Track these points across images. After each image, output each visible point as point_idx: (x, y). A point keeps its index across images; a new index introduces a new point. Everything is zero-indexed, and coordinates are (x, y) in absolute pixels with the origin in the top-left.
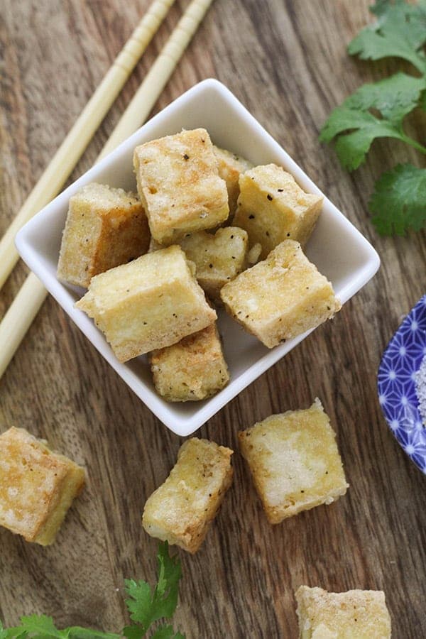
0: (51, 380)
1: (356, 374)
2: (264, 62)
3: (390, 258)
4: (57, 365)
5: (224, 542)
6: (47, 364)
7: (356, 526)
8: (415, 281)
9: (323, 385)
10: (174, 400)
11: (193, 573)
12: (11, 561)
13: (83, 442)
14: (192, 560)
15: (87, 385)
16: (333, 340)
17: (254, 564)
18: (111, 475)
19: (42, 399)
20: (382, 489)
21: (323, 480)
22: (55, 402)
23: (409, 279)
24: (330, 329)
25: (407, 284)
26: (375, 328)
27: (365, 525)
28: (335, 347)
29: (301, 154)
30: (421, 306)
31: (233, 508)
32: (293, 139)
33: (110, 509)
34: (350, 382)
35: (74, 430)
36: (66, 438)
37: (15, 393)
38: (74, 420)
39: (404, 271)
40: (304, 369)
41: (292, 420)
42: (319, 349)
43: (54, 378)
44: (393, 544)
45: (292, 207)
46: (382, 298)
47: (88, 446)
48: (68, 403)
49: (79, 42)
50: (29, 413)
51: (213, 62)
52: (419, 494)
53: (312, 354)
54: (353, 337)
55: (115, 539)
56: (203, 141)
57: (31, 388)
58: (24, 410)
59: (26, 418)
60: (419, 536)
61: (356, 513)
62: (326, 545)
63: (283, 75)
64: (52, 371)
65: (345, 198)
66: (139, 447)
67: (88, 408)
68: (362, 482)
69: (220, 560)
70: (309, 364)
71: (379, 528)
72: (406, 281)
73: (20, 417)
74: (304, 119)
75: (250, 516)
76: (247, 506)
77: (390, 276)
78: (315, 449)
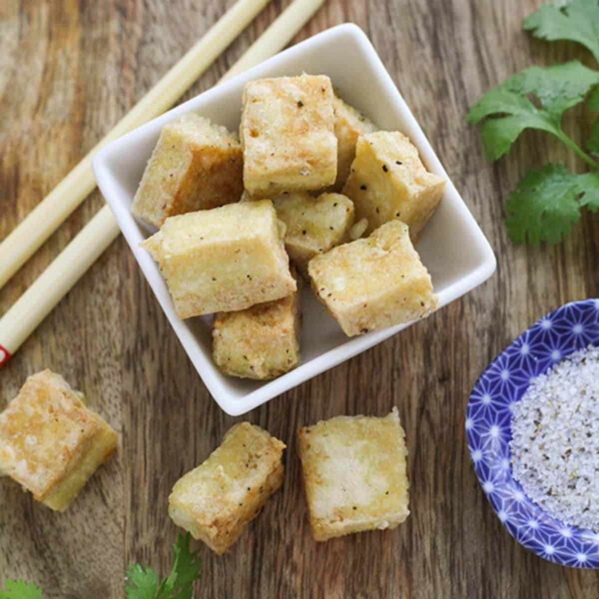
0: (104, 328)
1: (450, 392)
2: (425, 18)
3: (518, 270)
4: (115, 313)
5: (258, 550)
6: (104, 309)
7: (411, 563)
8: (541, 301)
9: (409, 397)
10: (231, 373)
11: (215, 578)
12: (14, 521)
13: (124, 406)
14: (218, 563)
15: (143, 342)
16: (432, 348)
17: (286, 582)
18: (148, 450)
19: (89, 349)
20: (450, 527)
21: (381, 501)
22: (103, 354)
24: (432, 335)
25: (531, 302)
26: (483, 345)
27: (422, 565)
28: (433, 357)
29: (444, 131)
30: (537, 328)
31: (277, 515)
32: (438, 112)
33: (138, 485)
34: (442, 400)
35: (117, 390)
36: (106, 397)
37: (61, 335)
38: (119, 378)
39: (531, 287)
40: (392, 375)
41: (361, 426)
42: (414, 356)
43: (109, 327)
44: (448, 593)
45: (407, 185)
46: (500, 312)
47: (129, 410)
48: (117, 358)
50: (71, 360)
51: (367, 7)
52: (492, 542)
53: (405, 359)
54: (455, 350)
55: (136, 522)
56: (323, 90)
57: (80, 333)
58: (66, 356)
59: (67, 365)
60: (481, 590)
61: (414, 550)
62: (372, 579)
63: (443, 37)
64: (108, 318)
65: (482, 191)
66: (186, 423)
67: (139, 369)
68: (428, 515)
69: (249, 569)
70: (398, 370)
71: (437, 570)
72: (531, 297)
73: (61, 363)
74: (455, 93)
75: (294, 528)
76: (293, 515)
77: (513, 289)
78: (380, 463)
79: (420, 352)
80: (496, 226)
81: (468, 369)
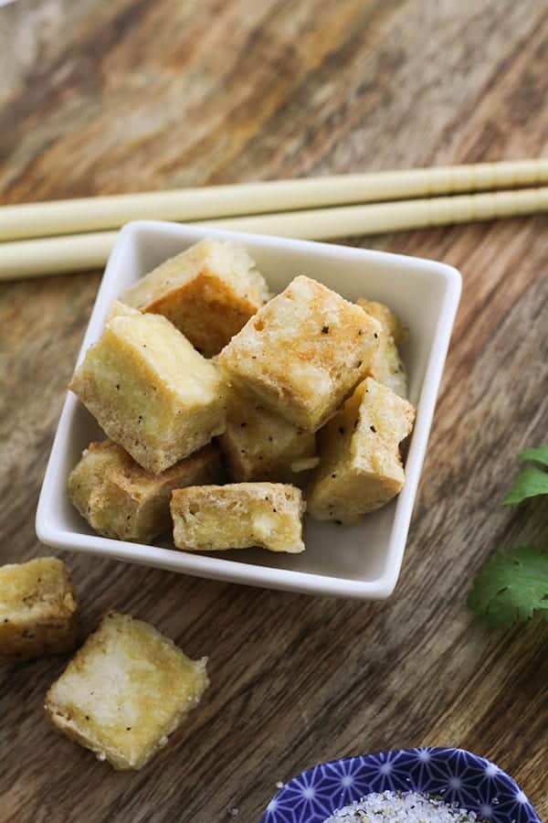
1: (287, 692)
3: (448, 631)
8: (444, 677)
13: (6, 477)
16: (307, 640)
21: (117, 732)
22: (29, 419)
23: (441, 669)
24: (318, 628)
25: (434, 669)
26: (355, 674)
28: (300, 648)
29: (495, 452)
32: (505, 431)
34: (274, 694)
35: (13, 459)
38: (23, 450)
39: (447, 655)
40: (251, 635)
41: (160, 648)
42: (285, 634)
46: (397, 657)
47: (7, 484)
49: (436, 149)
54: (325, 659)
62: (68, 802)
65: (481, 533)
70: (259, 636)
72: (437, 666)
74: (538, 424)
77: (429, 646)
78: (148, 698)
79: (294, 634)
80: (466, 574)
81: (321, 686)
